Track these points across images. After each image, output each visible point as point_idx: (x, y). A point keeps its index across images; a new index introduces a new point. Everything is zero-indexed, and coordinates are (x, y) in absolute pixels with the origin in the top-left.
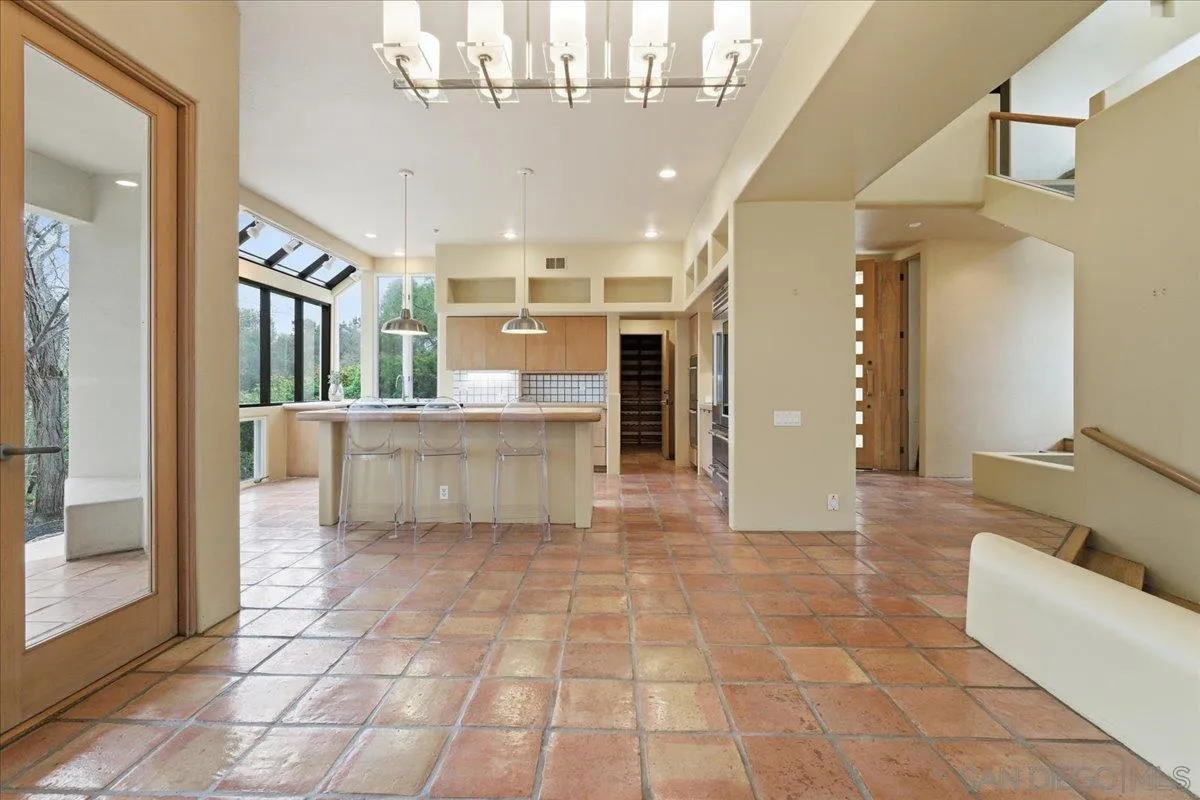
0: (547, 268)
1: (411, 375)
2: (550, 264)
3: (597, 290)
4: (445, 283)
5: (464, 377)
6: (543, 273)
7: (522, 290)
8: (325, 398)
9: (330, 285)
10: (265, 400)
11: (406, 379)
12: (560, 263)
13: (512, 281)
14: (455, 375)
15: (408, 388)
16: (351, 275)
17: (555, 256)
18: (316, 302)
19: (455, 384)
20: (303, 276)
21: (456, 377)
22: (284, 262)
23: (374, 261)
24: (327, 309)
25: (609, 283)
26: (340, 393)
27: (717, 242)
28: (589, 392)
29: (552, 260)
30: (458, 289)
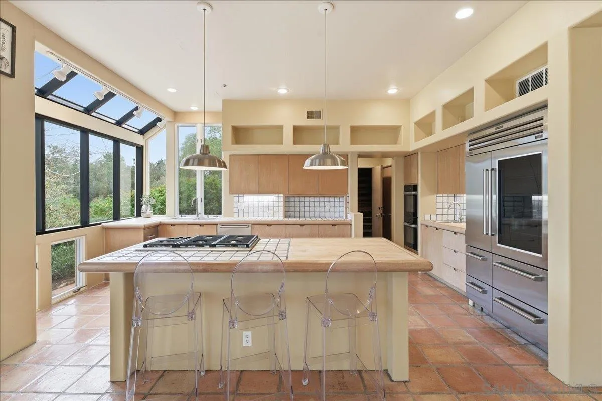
0: (308, 118)
1: (203, 197)
2: (310, 115)
3: (345, 135)
4: (230, 129)
5: (241, 199)
6: (304, 122)
7: (288, 134)
8: (139, 215)
9: (142, 132)
10: (85, 223)
11: (199, 201)
12: (318, 115)
13: (281, 128)
14: (235, 198)
15: (200, 207)
16: (158, 124)
17: (314, 109)
18: (131, 144)
19: (235, 204)
20: (119, 123)
21: (236, 199)
22: (100, 110)
23: (175, 114)
24: (140, 150)
25: (354, 130)
26: (150, 211)
27: (489, 86)
28: (332, 209)
29: (312, 112)
30: (239, 134)
